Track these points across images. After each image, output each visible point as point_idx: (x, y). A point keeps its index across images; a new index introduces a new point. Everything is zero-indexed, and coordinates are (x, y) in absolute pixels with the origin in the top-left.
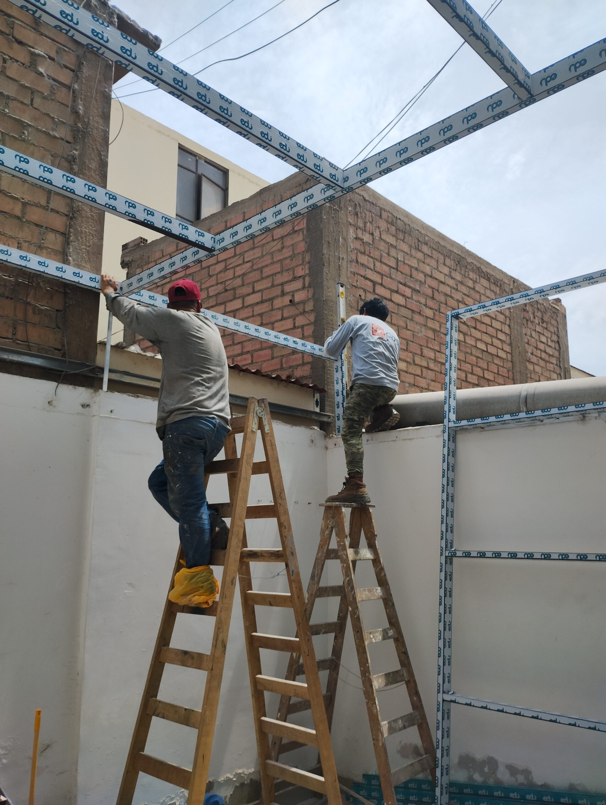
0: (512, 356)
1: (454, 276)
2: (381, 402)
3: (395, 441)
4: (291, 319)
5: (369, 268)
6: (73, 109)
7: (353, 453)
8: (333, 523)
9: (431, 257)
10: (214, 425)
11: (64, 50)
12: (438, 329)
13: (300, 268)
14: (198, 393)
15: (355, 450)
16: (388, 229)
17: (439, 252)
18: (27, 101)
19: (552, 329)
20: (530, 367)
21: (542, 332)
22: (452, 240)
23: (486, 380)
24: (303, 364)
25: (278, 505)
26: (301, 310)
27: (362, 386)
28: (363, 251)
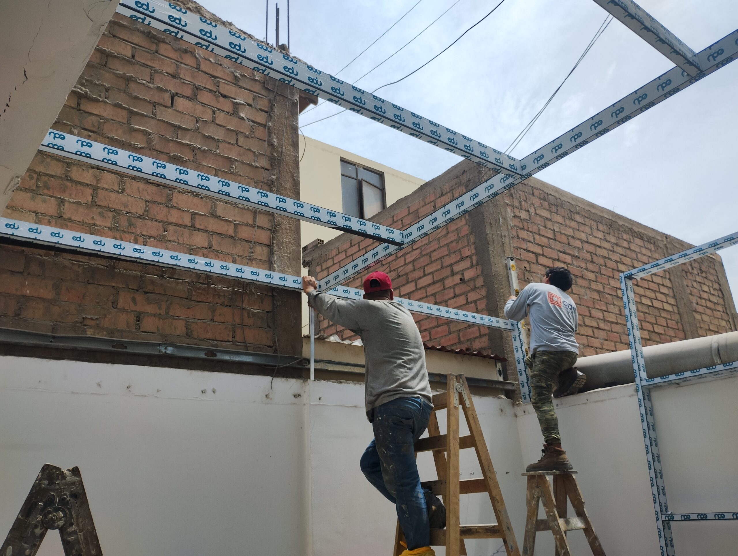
0: (678, 308)
1: (608, 239)
2: (565, 366)
3: (585, 404)
4: (464, 296)
5: (529, 242)
6: (269, 142)
7: (547, 420)
8: (538, 493)
9: (585, 224)
10: (420, 404)
11: (259, 97)
12: (602, 290)
13: (467, 249)
14: (402, 375)
15: (548, 417)
16: (542, 205)
17: (591, 219)
18: (233, 141)
19: (712, 278)
20: (698, 317)
21: (703, 282)
22: (601, 207)
23: (657, 334)
24: (481, 336)
25: (489, 479)
26: (472, 286)
27: (544, 353)
28: (522, 227)
